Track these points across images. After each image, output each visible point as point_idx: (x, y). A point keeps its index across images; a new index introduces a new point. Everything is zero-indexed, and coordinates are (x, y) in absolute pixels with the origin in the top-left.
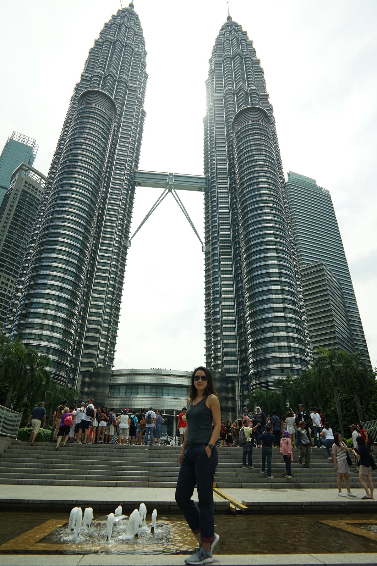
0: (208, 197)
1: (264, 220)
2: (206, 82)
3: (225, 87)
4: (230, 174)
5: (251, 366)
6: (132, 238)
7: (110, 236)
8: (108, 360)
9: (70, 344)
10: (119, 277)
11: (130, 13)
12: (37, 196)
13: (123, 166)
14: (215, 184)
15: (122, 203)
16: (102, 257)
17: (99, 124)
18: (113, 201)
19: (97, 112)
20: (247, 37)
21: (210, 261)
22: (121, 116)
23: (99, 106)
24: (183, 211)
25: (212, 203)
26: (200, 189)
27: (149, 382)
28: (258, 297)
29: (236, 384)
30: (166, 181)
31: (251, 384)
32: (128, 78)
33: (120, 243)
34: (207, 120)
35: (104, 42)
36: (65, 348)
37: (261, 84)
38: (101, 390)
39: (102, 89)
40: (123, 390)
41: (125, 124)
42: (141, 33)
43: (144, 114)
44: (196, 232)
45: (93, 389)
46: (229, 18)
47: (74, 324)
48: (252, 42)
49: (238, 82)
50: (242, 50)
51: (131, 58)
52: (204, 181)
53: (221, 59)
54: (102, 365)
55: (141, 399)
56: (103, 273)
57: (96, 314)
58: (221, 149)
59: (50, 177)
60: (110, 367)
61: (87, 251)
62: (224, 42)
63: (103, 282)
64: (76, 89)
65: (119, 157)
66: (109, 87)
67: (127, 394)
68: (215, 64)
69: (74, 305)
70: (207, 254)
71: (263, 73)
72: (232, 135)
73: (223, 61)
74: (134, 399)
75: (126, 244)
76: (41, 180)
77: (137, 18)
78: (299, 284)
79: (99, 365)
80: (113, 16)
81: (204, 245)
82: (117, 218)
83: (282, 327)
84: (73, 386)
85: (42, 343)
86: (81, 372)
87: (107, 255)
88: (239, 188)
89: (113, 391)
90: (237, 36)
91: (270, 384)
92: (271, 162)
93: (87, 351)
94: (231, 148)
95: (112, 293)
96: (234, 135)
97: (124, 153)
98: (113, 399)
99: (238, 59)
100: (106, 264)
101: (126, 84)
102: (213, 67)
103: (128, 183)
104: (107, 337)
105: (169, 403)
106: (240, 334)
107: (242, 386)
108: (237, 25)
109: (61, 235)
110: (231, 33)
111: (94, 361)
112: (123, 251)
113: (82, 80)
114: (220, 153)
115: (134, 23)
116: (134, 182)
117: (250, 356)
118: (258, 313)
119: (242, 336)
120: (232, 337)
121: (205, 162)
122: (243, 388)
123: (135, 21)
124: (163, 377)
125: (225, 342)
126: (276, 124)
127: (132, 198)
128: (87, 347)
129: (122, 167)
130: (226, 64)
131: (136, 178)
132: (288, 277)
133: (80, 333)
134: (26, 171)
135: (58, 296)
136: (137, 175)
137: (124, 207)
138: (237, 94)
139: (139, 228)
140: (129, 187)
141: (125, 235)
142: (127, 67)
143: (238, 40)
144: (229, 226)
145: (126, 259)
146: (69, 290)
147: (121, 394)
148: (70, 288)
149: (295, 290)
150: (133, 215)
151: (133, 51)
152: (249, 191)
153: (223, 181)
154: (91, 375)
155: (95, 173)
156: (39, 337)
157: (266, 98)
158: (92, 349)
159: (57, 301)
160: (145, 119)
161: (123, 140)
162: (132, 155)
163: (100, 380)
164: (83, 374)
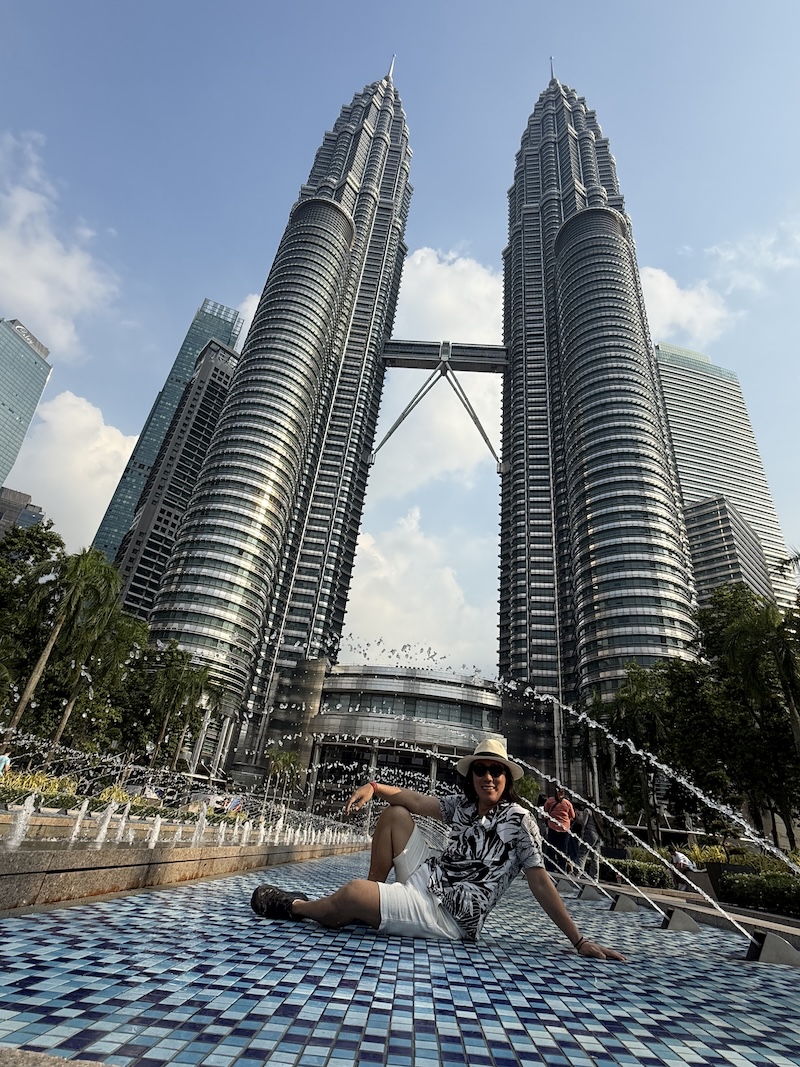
0: (510, 380)
3: (544, 191)
5: (584, 672)
6: (377, 450)
7: (340, 443)
11: (384, 89)
13: (364, 331)
14: (521, 357)
19: (319, 234)
21: (511, 487)
23: (324, 225)
24: (465, 405)
25: (516, 388)
26: (492, 369)
30: (436, 356)
32: (377, 188)
33: (356, 456)
34: (510, 253)
35: (339, 135)
37: (610, 181)
40: (345, 702)
43: (404, 250)
44: (486, 440)
46: (553, 82)
48: (594, 113)
50: (576, 127)
51: (384, 157)
52: (503, 354)
53: (536, 147)
56: (325, 503)
58: (534, 296)
62: (543, 120)
63: (324, 517)
65: (359, 316)
68: (526, 157)
70: (505, 476)
71: (612, 164)
73: (541, 150)
74: (364, 719)
75: (367, 459)
80: (357, 95)
81: (501, 461)
86: (279, 668)
93: (291, 632)
96: (557, 265)
97: (366, 310)
101: (373, 198)
102: (523, 164)
103: (372, 359)
105: (424, 730)
106: (563, 613)
111: (301, 650)
112: (360, 471)
114: (531, 303)
115: (391, 104)
116: (383, 358)
117: (582, 652)
120: (548, 620)
123: (392, 101)
124: (417, 683)
128: (290, 625)
130: (546, 154)
131: (388, 354)
134: (218, 352)
136: (390, 348)
138: (565, 200)
139: (390, 433)
141: (365, 445)
142: (376, 172)
143: (568, 112)
150: (380, 413)
151: (387, 145)
153: (536, 349)
154: (292, 672)
157: (618, 204)
158: (299, 630)
162: (380, 314)
164: (282, 670)
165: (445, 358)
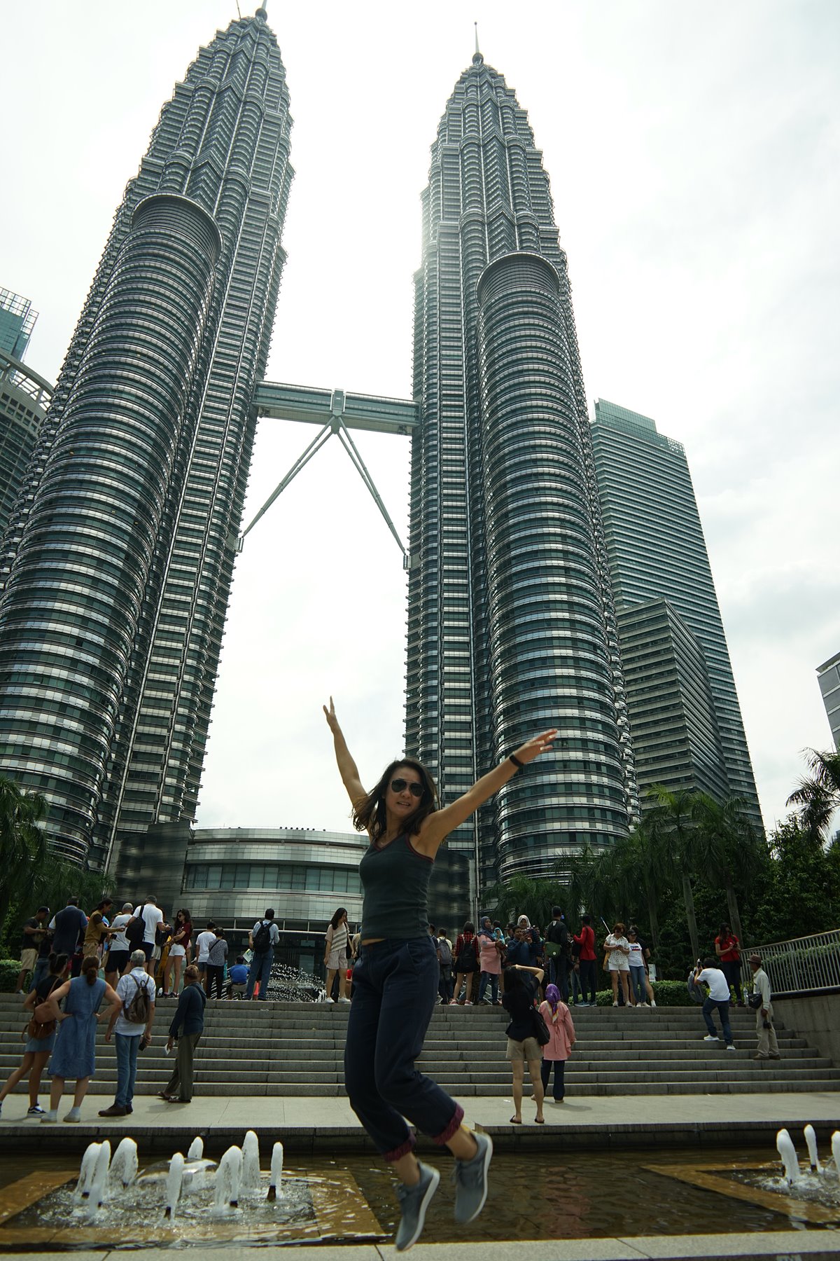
0: (421, 448)
1: (541, 503)
2: (423, 194)
3: (465, 207)
4: (470, 400)
5: (504, 826)
6: (246, 533)
7: (197, 527)
8: (183, 808)
9: (96, 770)
10: (214, 620)
11: (257, 30)
12: (30, 429)
13: (231, 371)
14: (435, 421)
15: (226, 452)
16: (177, 574)
17: (179, 274)
18: (205, 447)
19: (175, 245)
20: (516, 101)
21: (421, 590)
22: (229, 259)
23: (182, 234)
24: (363, 476)
25: (427, 461)
26: (401, 430)
27: (274, 857)
28: (523, 672)
29: (471, 864)
30: (327, 408)
31: (503, 866)
32: (248, 173)
33: (218, 542)
34: (422, 278)
35: (196, 90)
36: (85, 777)
37: (544, 205)
38: (165, 874)
39: (188, 195)
40: (215, 875)
41: (239, 277)
42: (280, 76)
43: (281, 256)
44: (390, 524)
45: (146, 873)
46: (478, 58)
47: (106, 724)
48: (525, 112)
49: (493, 199)
50: (504, 129)
51: (257, 130)
52: (412, 412)
53: (456, 145)
54: (168, 819)
55: (257, 897)
56: (179, 609)
57: (157, 703)
58: (452, 344)
59: (63, 388)
60: (186, 822)
61: (143, 558)
62: (464, 110)
63: (177, 629)
64: (129, 191)
65: (223, 350)
66: (205, 192)
67: (224, 884)
68: (444, 155)
69: (108, 681)
70: (413, 573)
71: (548, 181)
72: (476, 314)
73: (462, 150)
74: (240, 896)
75: (232, 546)
76: (40, 394)
77: (274, 43)
78: (613, 647)
79: (162, 818)
80: (219, 32)
81: (408, 553)
82: (214, 487)
83: (574, 739)
84: (99, 865)
85: (31, 766)
86: (121, 834)
87: (189, 569)
88: (488, 432)
89: (191, 877)
90: (494, 98)
91: (544, 866)
92: (560, 377)
93: (136, 786)
94: (473, 342)
95: (196, 655)
96: (480, 315)
97: (234, 342)
98: (192, 896)
99: (494, 147)
100: (185, 590)
101: (243, 187)
102: (439, 163)
103: (240, 408)
104: (182, 755)
105: (319, 906)
106: (482, 753)
107: (483, 870)
108: (494, 75)
109: (82, 520)
110: (481, 91)
111: (150, 808)
112: (225, 562)
113: (144, 171)
114: (448, 353)
115: (267, 54)
116: (254, 406)
117: (503, 803)
118: (523, 707)
119: (486, 759)
120: (464, 761)
121: (415, 370)
122: (485, 873)
123: (268, 49)
124: (308, 847)
125: (448, 770)
126: (572, 294)
127: (249, 442)
128: (134, 776)
129: (228, 373)
130: (468, 158)
131: (259, 399)
132: (589, 629)
133: (120, 745)
134: (7, 370)
135: (72, 659)
136: (261, 392)
137: (230, 463)
138: (490, 224)
139: (263, 510)
140: (242, 417)
141: (230, 526)
142: (247, 150)
143: (495, 106)
144: (464, 513)
145: (230, 580)
146: (97, 645)
147: (211, 885)
148: (101, 641)
149: (605, 660)
150: (249, 481)
151: (262, 114)
152: (509, 439)
153: (453, 414)
154: (142, 840)
155: (167, 384)
156: (25, 752)
157: (553, 237)
158: (146, 782)
159: (70, 670)
160: (285, 267)
161: (232, 311)
162: (251, 347)
163: (164, 853)
164: (125, 837)
165: (337, 411)
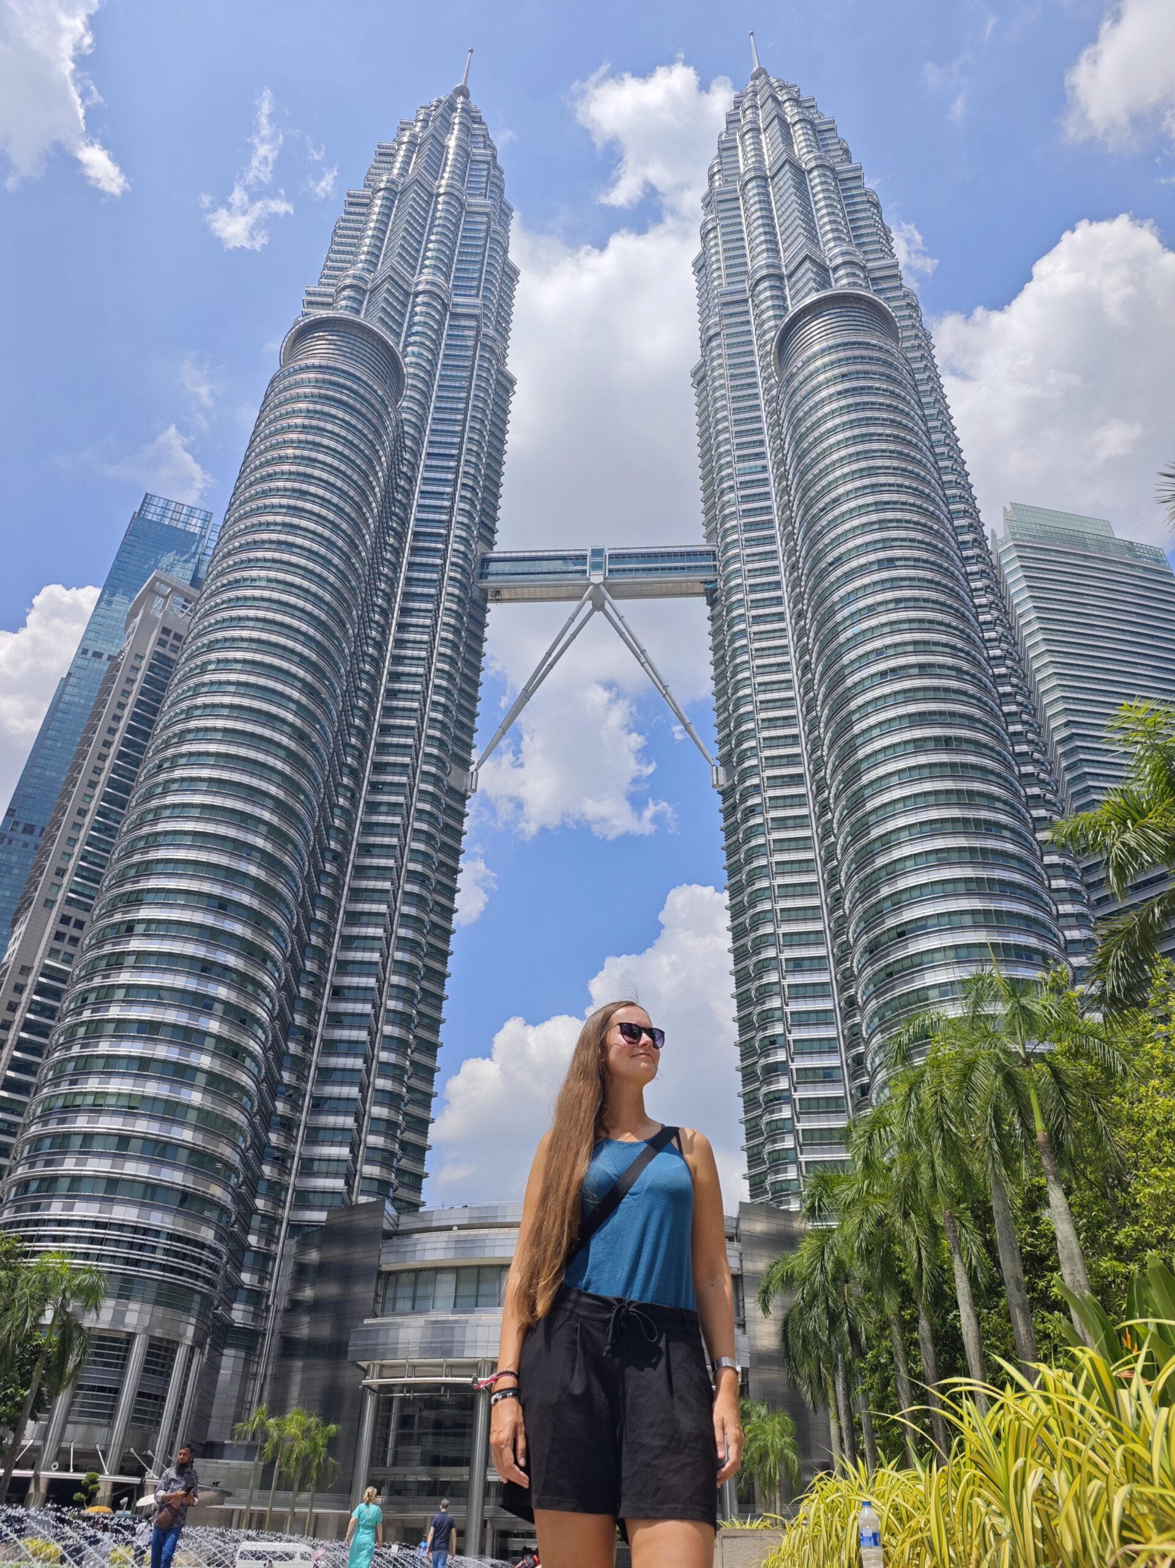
0: (721, 609)
2: (694, 263)
6: (480, 763)
7: (401, 760)
8: (398, 1183)
13: (439, 543)
17: (348, 418)
18: (407, 648)
23: (345, 364)
26: (691, 590)
30: (581, 576)
32: (447, 281)
33: (437, 781)
34: (704, 375)
35: (374, 195)
36: (220, 1140)
37: (871, 235)
38: (354, 1291)
40: (445, 1287)
43: (505, 385)
50: (800, 149)
52: (706, 561)
53: (734, 186)
56: (376, 879)
58: (752, 451)
65: (426, 516)
67: (460, 1301)
68: (719, 203)
70: (726, 793)
73: (742, 190)
75: (461, 784)
81: (717, 765)
86: (295, 1228)
89: (391, 1291)
93: (318, 1151)
99: (786, 175)
101: (441, 299)
102: (712, 216)
103: (457, 592)
112: (451, 808)
115: (467, 134)
116: (480, 589)
120: (828, 1076)
123: (469, 128)
127: (477, 638)
128: (314, 1135)
131: (487, 578)
134: (167, 597)
136: (491, 567)
137: (448, 668)
138: (791, 275)
151: (462, 205)
153: (761, 549)
157: (889, 274)
160: (513, 398)
162: (468, 508)
164: (301, 1232)
165: (597, 578)
